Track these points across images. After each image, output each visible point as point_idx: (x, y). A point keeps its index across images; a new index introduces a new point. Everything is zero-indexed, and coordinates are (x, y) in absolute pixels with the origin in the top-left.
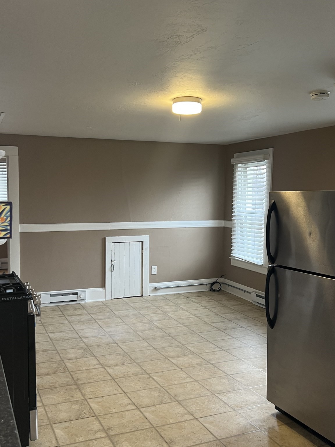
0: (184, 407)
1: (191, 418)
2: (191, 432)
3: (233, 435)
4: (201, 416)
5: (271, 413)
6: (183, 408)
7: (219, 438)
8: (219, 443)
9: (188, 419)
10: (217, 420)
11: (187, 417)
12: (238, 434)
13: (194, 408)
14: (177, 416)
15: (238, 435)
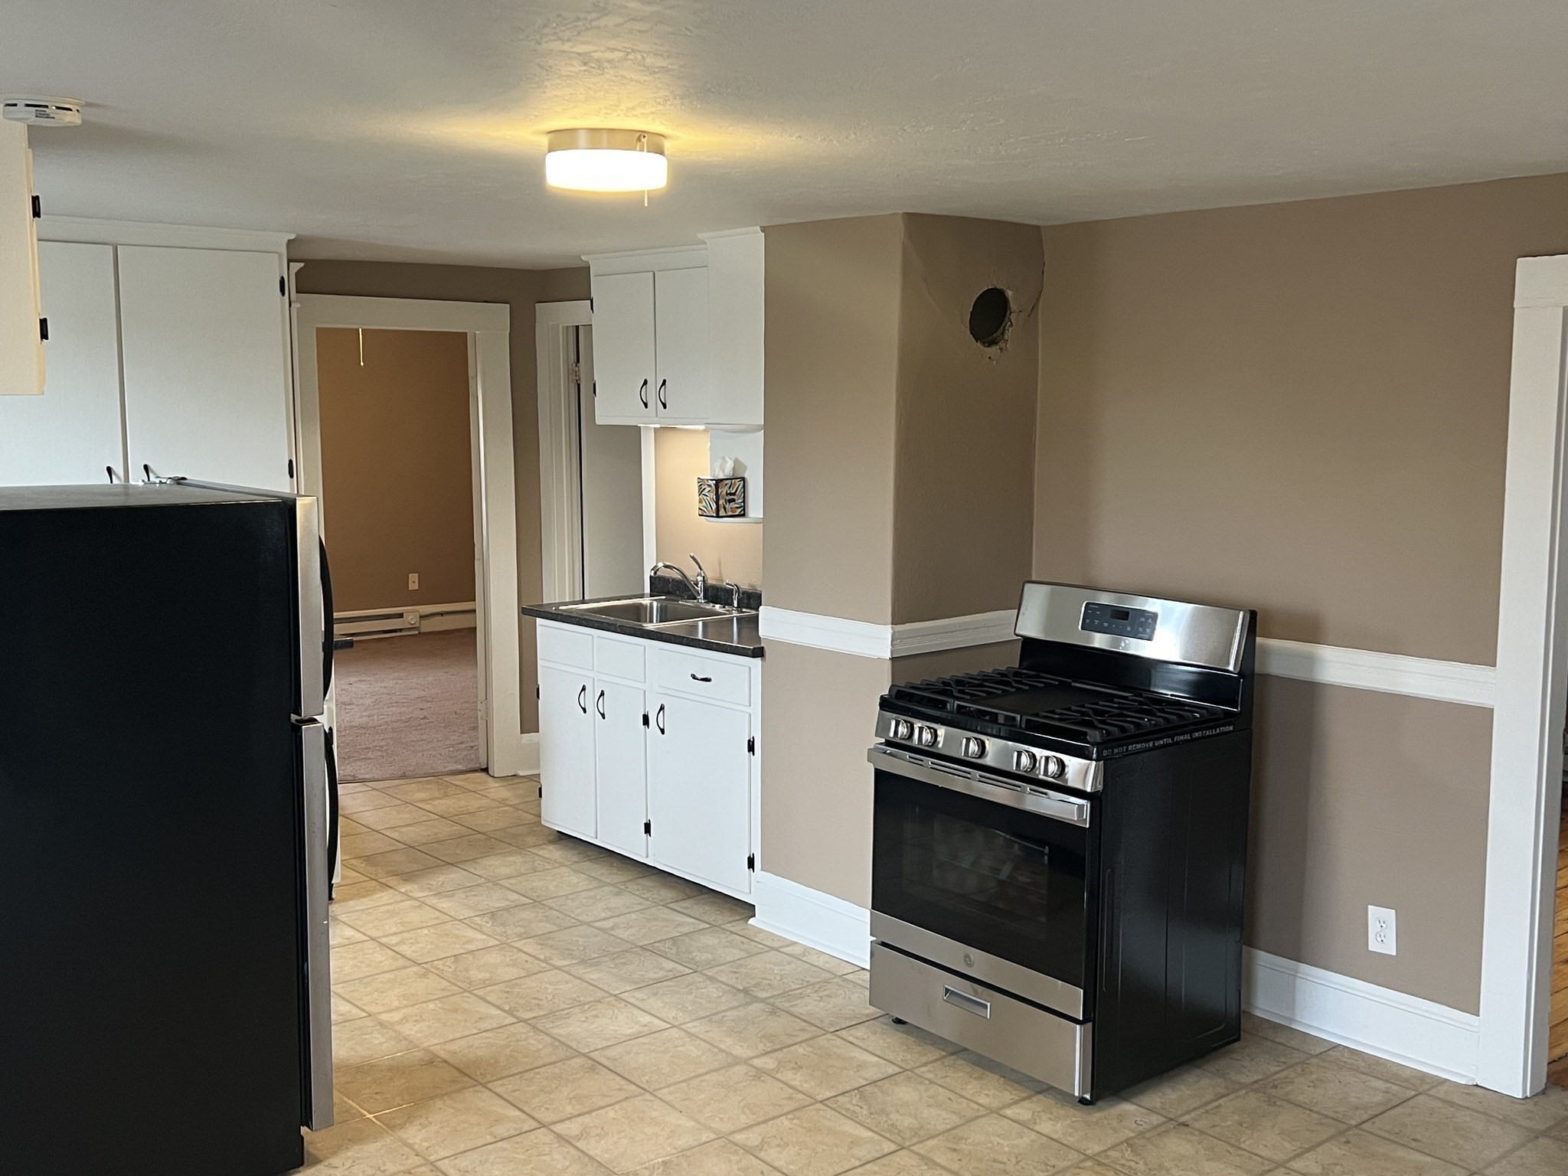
0: (591, 1158)
1: (558, 1128)
2: (550, 1093)
3: (445, 1098)
4: (532, 1136)
5: (320, 1167)
6: (591, 1153)
7: (479, 1088)
8: (479, 1078)
9: (567, 1124)
10: (487, 1129)
11: (571, 1128)
12: (431, 1102)
13: (557, 1156)
14: (600, 1129)
15: (432, 1098)
